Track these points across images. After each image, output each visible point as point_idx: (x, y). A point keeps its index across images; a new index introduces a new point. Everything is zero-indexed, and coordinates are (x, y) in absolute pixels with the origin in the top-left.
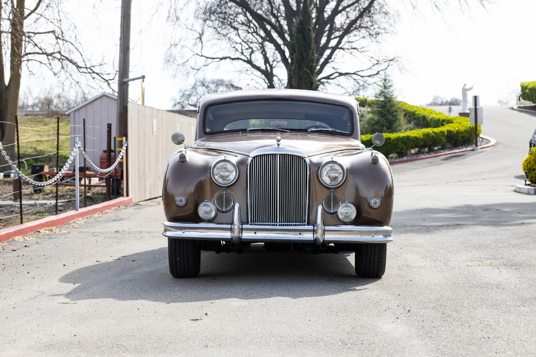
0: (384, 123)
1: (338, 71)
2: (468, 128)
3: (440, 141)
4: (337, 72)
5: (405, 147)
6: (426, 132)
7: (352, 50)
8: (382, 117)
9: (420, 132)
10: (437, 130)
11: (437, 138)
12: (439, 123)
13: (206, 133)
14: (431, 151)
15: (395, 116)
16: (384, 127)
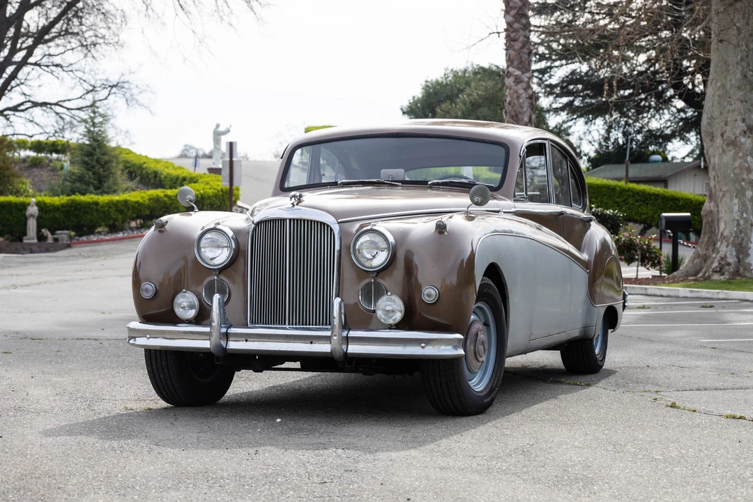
0: (92, 180)
1: (32, 99)
2: (218, 191)
4: (29, 101)
5: (120, 216)
6: (155, 195)
7: (53, 68)
8: (88, 170)
9: (143, 195)
10: (170, 192)
11: (171, 205)
15: (109, 169)
16: (89, 186)
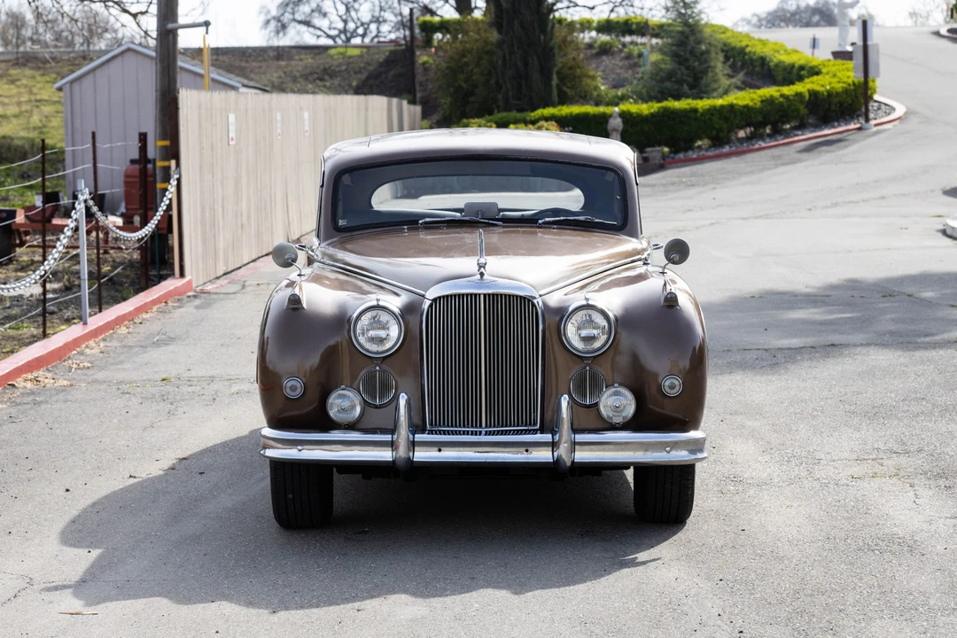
0: (685, 77)
2: (849, 85)
3: (796, 114)
5: (725, 126)
6: (768, 95)
8: (680, 64)
9: (754, 96)
10: (788, 90)
11: (789, 107)
12: (794, 73)
13: (339, 230)
14: (777, 132)
15: (706, 61)
16: (682, 85)
